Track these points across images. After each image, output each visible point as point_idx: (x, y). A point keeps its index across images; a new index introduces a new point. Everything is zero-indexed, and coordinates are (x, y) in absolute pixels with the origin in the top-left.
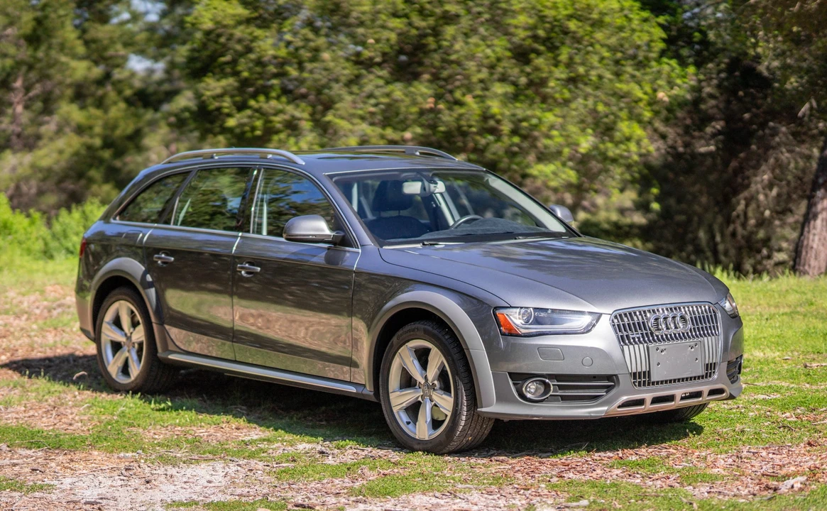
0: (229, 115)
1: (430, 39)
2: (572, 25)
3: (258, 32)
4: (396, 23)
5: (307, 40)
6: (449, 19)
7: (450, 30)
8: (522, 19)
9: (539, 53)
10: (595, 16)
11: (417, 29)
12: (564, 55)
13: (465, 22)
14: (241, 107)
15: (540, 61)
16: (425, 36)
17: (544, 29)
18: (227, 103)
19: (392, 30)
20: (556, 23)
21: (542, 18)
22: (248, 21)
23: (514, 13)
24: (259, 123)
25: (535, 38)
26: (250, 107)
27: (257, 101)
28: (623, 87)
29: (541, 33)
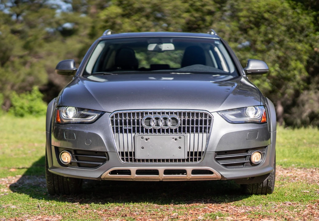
1: (200, 22)
2: (266, 15)
3: (127, 20)
4: (186, 15)
6: (211, 13)
7: (208, 18)
8: (244, 13)
9: (251, 28)
10: (278, 10)
11: (195, 17)
12: (263, 29)
13: (218, 14)
15: (251, 32)
16: (198, 21)
17: (253, 17)
19: (184, 18)
20: (259, 14)
21: (253, 12)
22: (123, 16)
23: (241, 10)
25: (250, 22)
28: (292, 44)
29: (252, 19)
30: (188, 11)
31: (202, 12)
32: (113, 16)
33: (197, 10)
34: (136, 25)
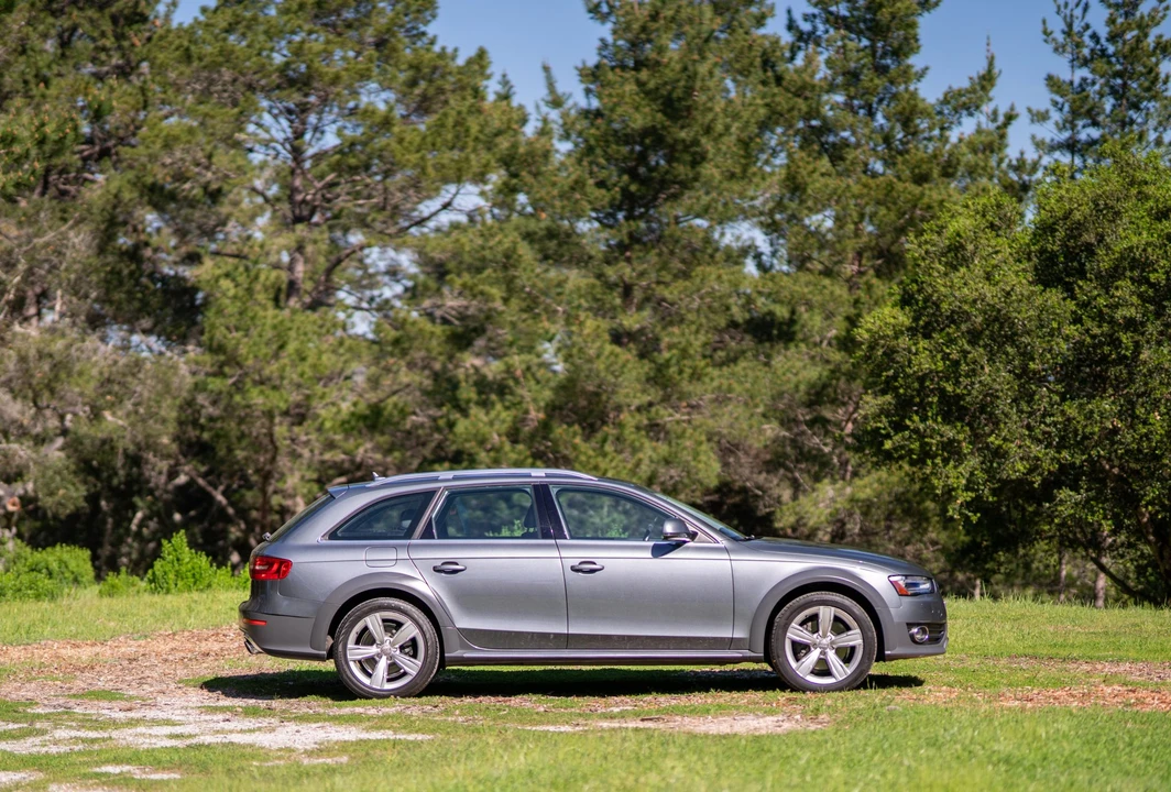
0: (888, 436)
1: (1106, 349)
3: (923, 343)
4: (1069, 330)
5: (965, 353)
6: (1130, 324)
7: (1125, 338)
11: (1093, 337)
13: (1152, 329)
14: (899, 427)
16: (1101, 344)
18: (883, 423)
19: (1067, 339)
22: (912, 331)
24: (915, 446)
26: (907, 428)
27: (913, 422)
30: (1077, 320)
31: (1112, 322)
32: (890, 333)
33: (1100, 317)
34: (946, 357)
